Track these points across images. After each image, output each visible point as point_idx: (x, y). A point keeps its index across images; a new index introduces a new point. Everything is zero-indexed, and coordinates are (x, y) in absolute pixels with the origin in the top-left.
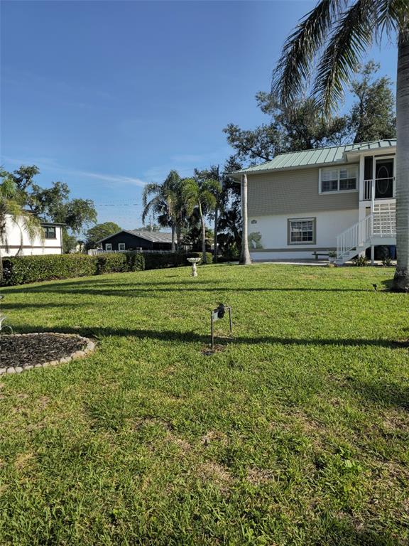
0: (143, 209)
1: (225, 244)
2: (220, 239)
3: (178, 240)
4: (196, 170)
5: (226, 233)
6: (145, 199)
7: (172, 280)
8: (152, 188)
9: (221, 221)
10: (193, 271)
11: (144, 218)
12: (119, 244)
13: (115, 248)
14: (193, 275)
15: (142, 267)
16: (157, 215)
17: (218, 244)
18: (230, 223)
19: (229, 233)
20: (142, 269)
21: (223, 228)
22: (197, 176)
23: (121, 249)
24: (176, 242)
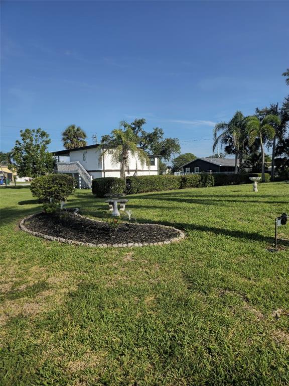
0: (213, 142)
1: (282, 166)
2: (277, 162)
3: (240, 164)
4: (257, 109)
5: (282, 157)
6: (215, 134)
7: (237, 194)
8: (221, 126)
9: (278, 147)
10: (255, 187)
11: (214, 148)
12: (195, 168)
13: (192, 171)
14: (254, 191)
15: (212, 184)
16: (224, 146)
17: (275, 167)
18: (286, 149)
19: (285, 157)
20: (212, 186)
21: (280, 153)
22: (258, 114)
23: (196, 171)
24: (238, 165)
